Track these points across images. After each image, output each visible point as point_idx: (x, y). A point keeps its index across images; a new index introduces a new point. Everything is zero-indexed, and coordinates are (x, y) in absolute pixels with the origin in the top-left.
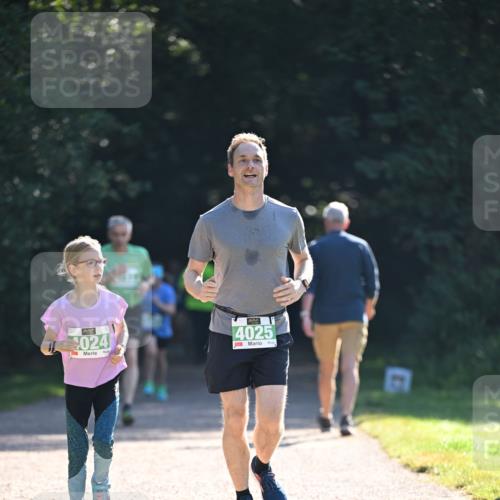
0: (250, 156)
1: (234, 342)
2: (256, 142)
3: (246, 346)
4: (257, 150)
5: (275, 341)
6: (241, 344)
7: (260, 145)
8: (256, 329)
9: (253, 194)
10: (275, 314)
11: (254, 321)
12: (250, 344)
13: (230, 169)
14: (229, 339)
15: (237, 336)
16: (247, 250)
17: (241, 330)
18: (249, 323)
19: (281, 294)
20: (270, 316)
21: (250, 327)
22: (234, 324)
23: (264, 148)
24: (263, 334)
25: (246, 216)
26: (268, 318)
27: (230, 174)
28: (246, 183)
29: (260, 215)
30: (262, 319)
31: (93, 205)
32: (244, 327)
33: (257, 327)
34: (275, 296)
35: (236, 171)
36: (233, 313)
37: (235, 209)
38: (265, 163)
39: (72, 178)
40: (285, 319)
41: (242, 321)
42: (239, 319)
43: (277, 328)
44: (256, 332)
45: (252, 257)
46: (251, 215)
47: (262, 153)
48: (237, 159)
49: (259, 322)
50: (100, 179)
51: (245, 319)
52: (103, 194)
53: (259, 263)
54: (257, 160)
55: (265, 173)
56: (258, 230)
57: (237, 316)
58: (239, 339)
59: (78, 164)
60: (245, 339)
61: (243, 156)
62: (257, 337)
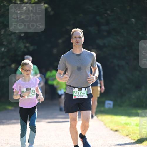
0: (77, 36)
1: (73, 96)
2: (80, 31)
3: (77, 98)
4: (80, 34)
5: (87, 96)
6: (76, 97)
7: (81, 32)
8: (81, 92)
9: (79, 48)
10: (87, 87)
11: (80, 89)
12: (79, 97)
13: (71, 40)
14: (72, 95)
15: (74, 94)
16: (78, 67)
17: (76, 92)
18: (78, 90)
19: (89, 80)
20: (85, 88)
21: (79, 91)
22: (73, 90)
23: (82, 33)
24: (83, 94)
25: (77, 56)
26: (84, 88)
27: (72, 42)
28: (77, 45)
29: (81, 55)
30: (83, 89)
31: (19, 53)
32: (77, 91)
33: (81, 91)
34: (87, 80)
35: (73, 41)
36: (73, 87)
37: (73, 53)
38: (83, 38)
39: (13, 45)
40: (90, 89)
41: (76, 90)
42: (75, 89)
43: (88, 92)
44: (81, 93)
45: (79, 69)
46: (79, 55)
47: (82, 35)
48: (73, 37)
49: (82, 90)
50: (21, 45)
51: (77, 89)
52: (22, 50)
53: (81, 70)
54: (80, 37)
55: (83, 41)
56: (81, 60)
57: (74, 88)
58: (75, 95)
59: (15, 41)
60: (77, 95)
61: (75, 36)
62: (81, 94)
